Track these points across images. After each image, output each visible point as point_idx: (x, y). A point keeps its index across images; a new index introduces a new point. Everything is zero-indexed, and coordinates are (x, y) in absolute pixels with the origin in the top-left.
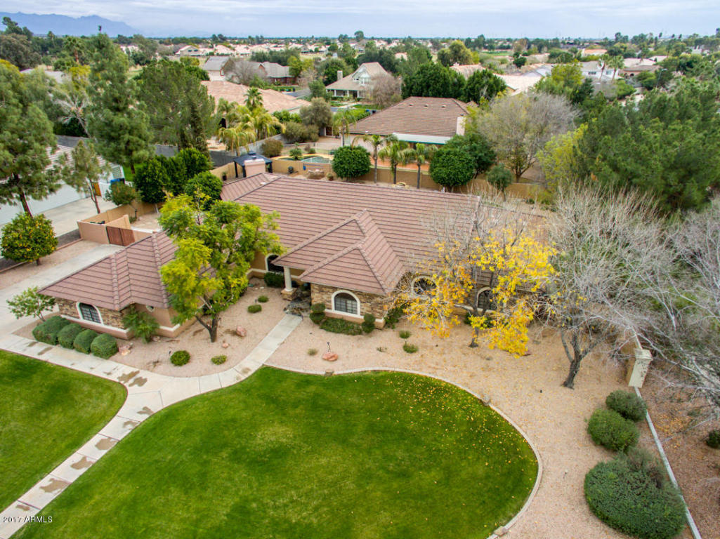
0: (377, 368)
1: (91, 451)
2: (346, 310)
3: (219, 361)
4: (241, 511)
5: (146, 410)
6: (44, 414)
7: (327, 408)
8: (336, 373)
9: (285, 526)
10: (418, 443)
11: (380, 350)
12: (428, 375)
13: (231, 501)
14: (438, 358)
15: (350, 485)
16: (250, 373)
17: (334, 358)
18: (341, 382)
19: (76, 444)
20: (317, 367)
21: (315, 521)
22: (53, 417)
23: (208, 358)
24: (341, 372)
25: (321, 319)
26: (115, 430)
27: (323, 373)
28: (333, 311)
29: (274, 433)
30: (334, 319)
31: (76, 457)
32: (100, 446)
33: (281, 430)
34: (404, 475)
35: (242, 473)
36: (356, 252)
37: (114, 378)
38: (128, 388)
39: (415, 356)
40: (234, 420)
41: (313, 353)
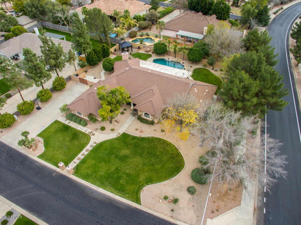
0: (153, 136)
1: (85, 152)
2: (147, 117)
3: (113, 130)
4: (117, 169)
5: (95, 143)
6: (73, 141)
7: (138, 146)
8: (142, 136)
9: (126, 173)
10: (158, 158)
11: (155, 130)
12: (166, 139)
13: (115, 167)
14: (169, 134)
15: (140, 166)
16: (120, 134)
17: (141, 132)
18: (143, 139)
19: (81, 150)
20: (137, 134)
21: (132, 173)
22: (75, 142)
23: (110, 129)
24: (143, 136)
25: (140, 119)
26: (89, 147)
27: (138, 136)
28: (144, 117)
29: (125, 152)
30: (144, 119)
31: (82, 153)
32: (86, 151)
33: (127, 151)
34: (153, 165)
35: (117, 161)
36: (151, 101)
37: (87, 132)
38: (91, 136)
39: (164, 133)
40: (116, 148)
41: (137, 130)
